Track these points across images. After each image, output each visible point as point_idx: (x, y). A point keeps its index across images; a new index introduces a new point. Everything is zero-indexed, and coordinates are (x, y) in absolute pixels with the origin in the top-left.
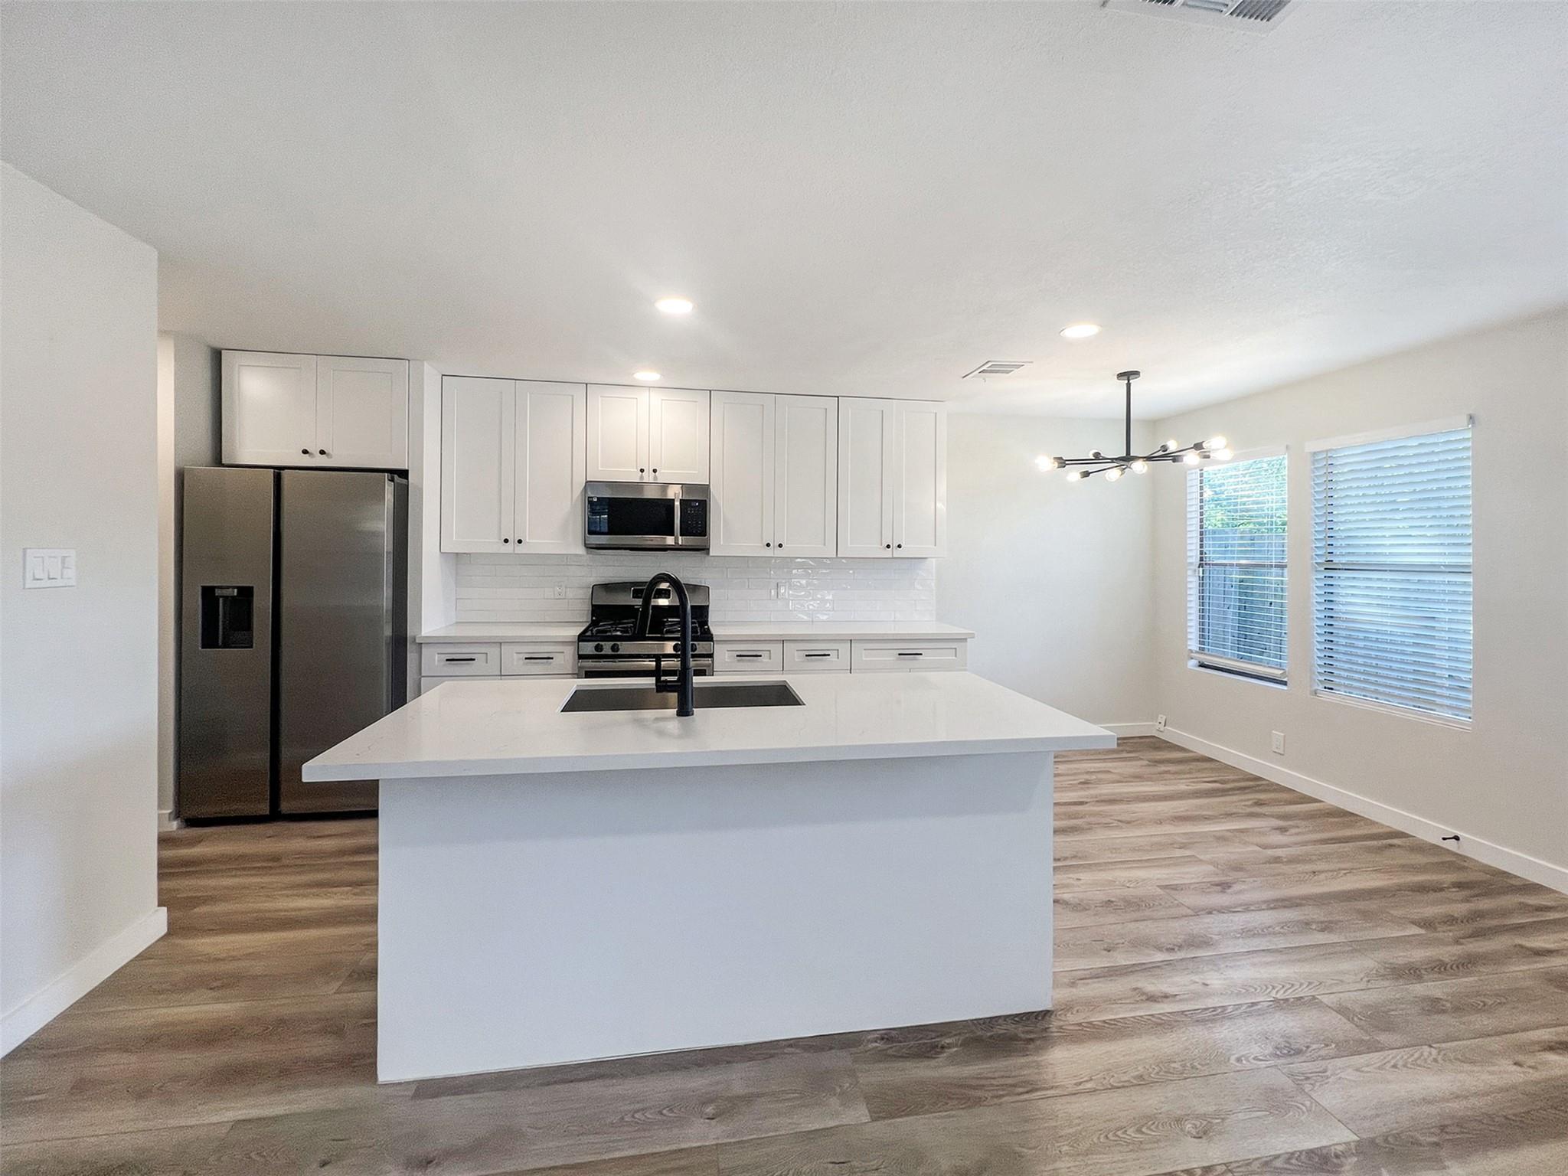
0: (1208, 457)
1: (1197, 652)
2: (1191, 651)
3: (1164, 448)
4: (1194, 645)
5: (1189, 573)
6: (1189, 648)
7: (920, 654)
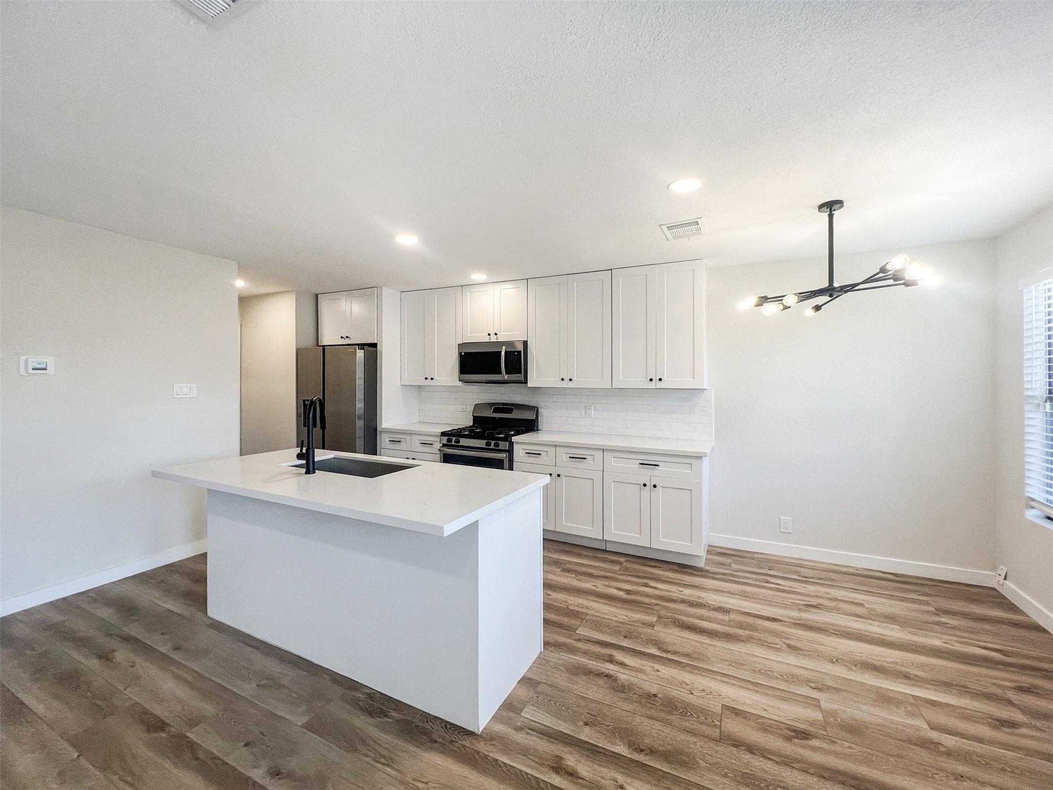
1: (1040, 503)
2: (1032, 499)
3: (883, 270)
4: (1036, 493)
5: (1029, 408)
6: (1027, 495)
7: (658, 466)
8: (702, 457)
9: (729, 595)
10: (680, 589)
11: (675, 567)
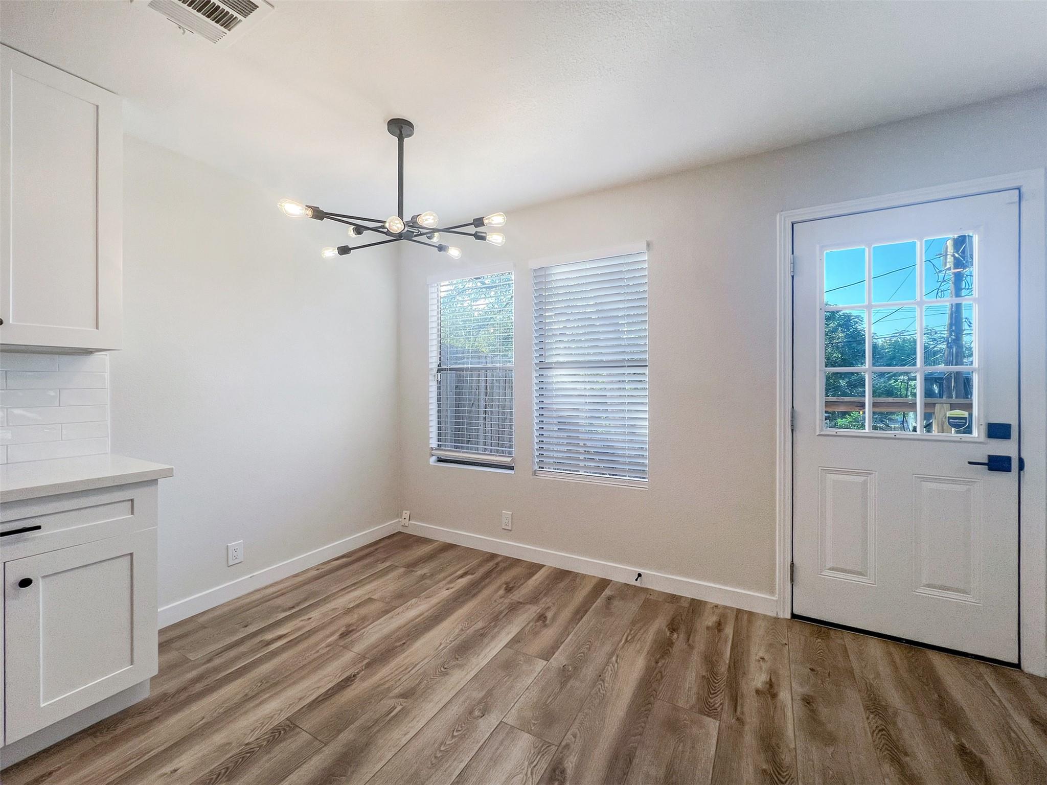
0: (483, 238)
1: (436, 449)
2: (432, 449)
4: (434, 443)
5: (431, 378)
6: (431, 446)
7: (39, 528)
8: (157, 480)
9: (257, 702)
10: (167, 769)
11: (88, 743)
